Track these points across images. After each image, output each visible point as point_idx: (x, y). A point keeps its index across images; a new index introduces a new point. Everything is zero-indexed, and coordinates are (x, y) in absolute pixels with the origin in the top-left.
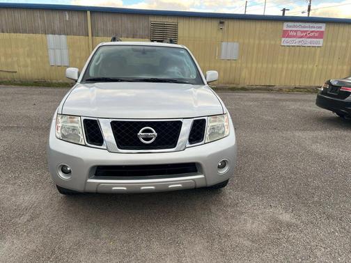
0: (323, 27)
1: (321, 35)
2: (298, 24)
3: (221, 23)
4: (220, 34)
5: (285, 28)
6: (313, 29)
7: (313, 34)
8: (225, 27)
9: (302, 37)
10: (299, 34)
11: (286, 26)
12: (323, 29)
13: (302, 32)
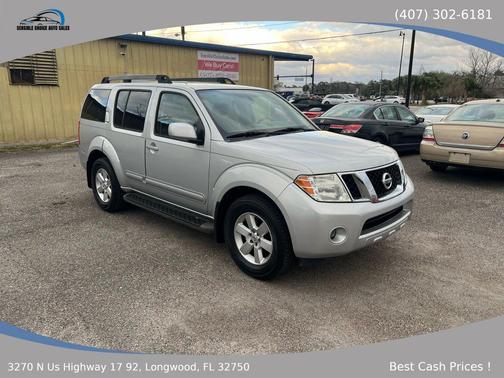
0: (236, 59)
1: (235, 68)
2: (212, 53)
3: (123, 46)
4: (122, 60)
5: (200, 58)
6: (227, 61)
7: (227, 66)
8: (127, 52)
9: (218, 69)
10: (215, 65)
11: (200, 55)
12: (237, 61)
13: (218, 63)
